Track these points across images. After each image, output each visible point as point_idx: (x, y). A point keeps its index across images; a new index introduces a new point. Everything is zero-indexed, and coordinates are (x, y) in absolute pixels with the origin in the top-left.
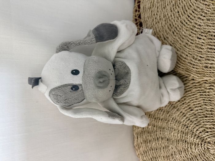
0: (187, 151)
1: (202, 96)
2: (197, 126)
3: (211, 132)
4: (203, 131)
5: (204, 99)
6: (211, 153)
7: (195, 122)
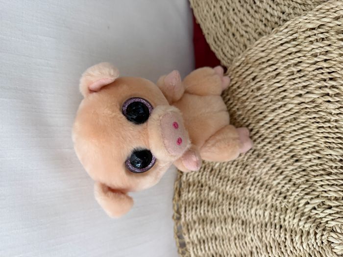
0: (282, 247)
1: (323, 130)
2: (307, 194)
3: (337, 207)
4: (319, 206)
5: (327, 135)
6: (335, 253)
7: (304, 186)
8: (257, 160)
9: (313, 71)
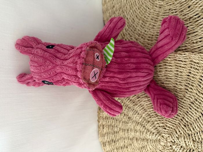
2: (159, 121)
3: (168, 130)
4: (162, 127)
6: (160, 144)
7: (159, 117)
8: (145, 98)
9: (187, 78)
